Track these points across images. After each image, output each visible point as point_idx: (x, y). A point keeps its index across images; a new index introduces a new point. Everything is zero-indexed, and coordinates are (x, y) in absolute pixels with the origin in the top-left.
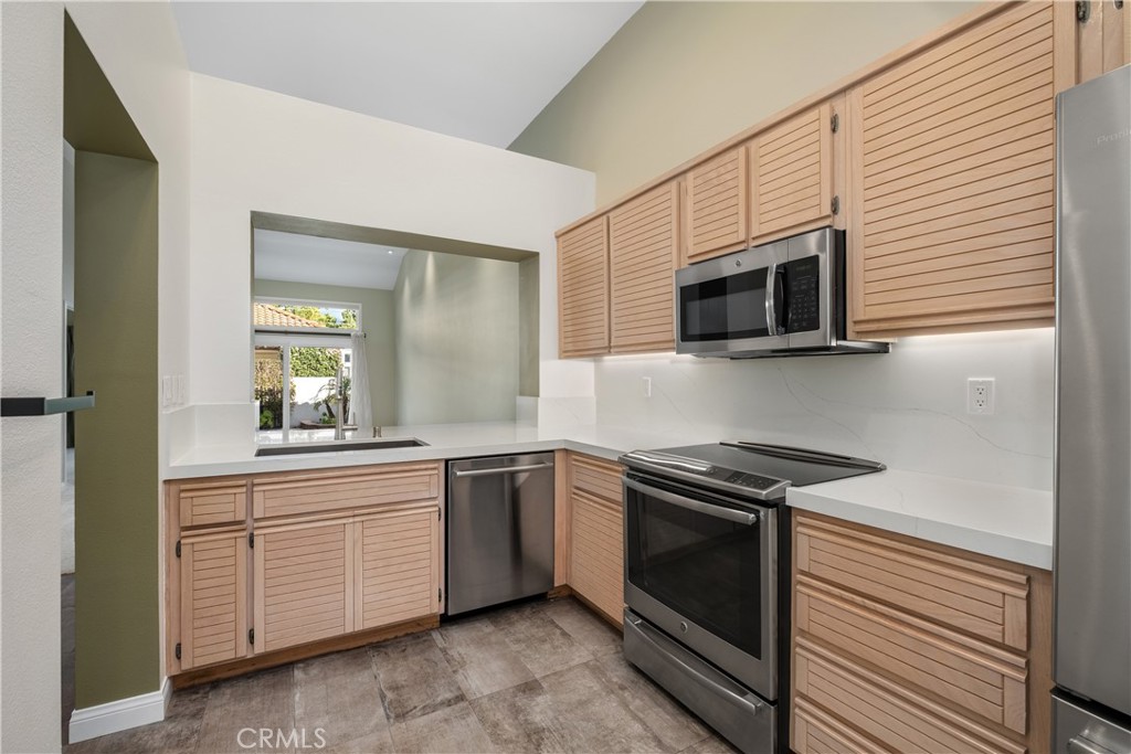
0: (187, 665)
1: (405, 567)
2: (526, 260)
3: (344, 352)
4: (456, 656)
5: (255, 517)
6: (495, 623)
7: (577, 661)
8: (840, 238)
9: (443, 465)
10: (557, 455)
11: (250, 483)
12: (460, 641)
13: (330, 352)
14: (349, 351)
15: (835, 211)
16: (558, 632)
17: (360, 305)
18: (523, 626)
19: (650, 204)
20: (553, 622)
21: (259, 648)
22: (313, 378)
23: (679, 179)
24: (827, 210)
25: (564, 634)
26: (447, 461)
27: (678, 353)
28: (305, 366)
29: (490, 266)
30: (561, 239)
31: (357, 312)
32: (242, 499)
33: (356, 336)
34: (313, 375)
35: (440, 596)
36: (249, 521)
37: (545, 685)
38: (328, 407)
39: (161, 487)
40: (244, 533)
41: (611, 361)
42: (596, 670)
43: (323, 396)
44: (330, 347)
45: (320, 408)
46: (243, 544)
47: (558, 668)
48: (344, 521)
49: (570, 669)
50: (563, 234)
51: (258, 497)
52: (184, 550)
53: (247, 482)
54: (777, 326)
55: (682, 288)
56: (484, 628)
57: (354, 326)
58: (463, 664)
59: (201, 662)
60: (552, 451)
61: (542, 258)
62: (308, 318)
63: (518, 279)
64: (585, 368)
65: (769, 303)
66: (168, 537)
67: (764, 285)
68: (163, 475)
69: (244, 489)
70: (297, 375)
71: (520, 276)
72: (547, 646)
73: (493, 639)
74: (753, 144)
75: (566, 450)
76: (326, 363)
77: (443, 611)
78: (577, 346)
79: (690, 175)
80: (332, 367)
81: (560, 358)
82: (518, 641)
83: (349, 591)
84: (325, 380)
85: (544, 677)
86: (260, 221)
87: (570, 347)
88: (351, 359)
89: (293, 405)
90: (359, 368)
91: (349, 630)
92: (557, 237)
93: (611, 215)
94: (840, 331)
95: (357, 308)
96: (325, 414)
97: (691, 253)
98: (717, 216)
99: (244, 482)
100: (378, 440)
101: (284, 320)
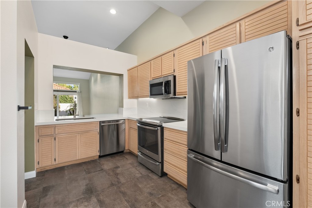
0: (40, 165)
1: (90, 145)
2: (121, 76)
3: (74, 96)
4: (102, 163)
5: (56, 133)
6: (111, 157)
7: (128, 163)
8: (175, 77)
9: (99, 122)
10: (126, 120)
11: (55, 126)
12: (103, 160)
13: (70, 96)
14: (76, 96)
15: (174, 72)
16: (125, 158)
17: (79, 83)
18: (117, 157)
19: (144, 66)
20: (124, 157)
21: (57, 162)
22: (66, 104)
23: (151, 61)
24: (173, 72)
25: (126, 158)
26: (100, 122)
27: (150, 98)
28: (63, 100)
29: (114, 77)
30: (129, 71)
31: (79, 85)
32: (53, 130)
33: (78, 92)
34: (65, 103)
35: (98, 151)
36: (54, 135)
37: (120, 167)
38: (70, 112)
39: (35, 127)
40: (53, 137)
41: (140, 99)
42: (131, 164)
43: (68, 108)
44: (70, 95)
45: (67, 112)
46: (53, 139)
47: (124, 164)
48: (76, 135)
49: (127, 164)
50: (129, 70)
51: (56, 129)
52: (40, 141)
53: (54, 126)
54: (165, 93)
55: (150, 85)
56: (109, 158)
57: (78, 89)
58: (103, 164)
59: (44, 165)
60: (125, 119)
61: (124, 75)
62: (63, 86)
63: (119, 80)
64: (135, 101)
65: (163, 88)
66: (36, 138)
67: (162, 85)
68: (35, 125)
69: (53, 128)
70: (60, 103)
71: (119, 79)
72: (122, 161)
73: (110, 160)
74: (163, 57)
75: (128, 119)
76: (69, 99)
77: (99, 155)
78: (132, 96)
79: (152, 61)
80: (71, 100)
81: (128, 99)
82: (116, 160)
83: (77, 150)
84: (69, 104)
85: (120, 166)
86: (55, 67)
87: (131, 96)
88: (77, 98)
89: (60, 111)
90: (79, 100)
91: (77, 158)
92: (128, 71)
93: (138, 67)
94: (175, 94)
95: (79, 84)
96: (69, 114)
97: (153, 77)
98: (156, 70)
99: (53, 126)
100: (84, 118)
101: (58, 87)
